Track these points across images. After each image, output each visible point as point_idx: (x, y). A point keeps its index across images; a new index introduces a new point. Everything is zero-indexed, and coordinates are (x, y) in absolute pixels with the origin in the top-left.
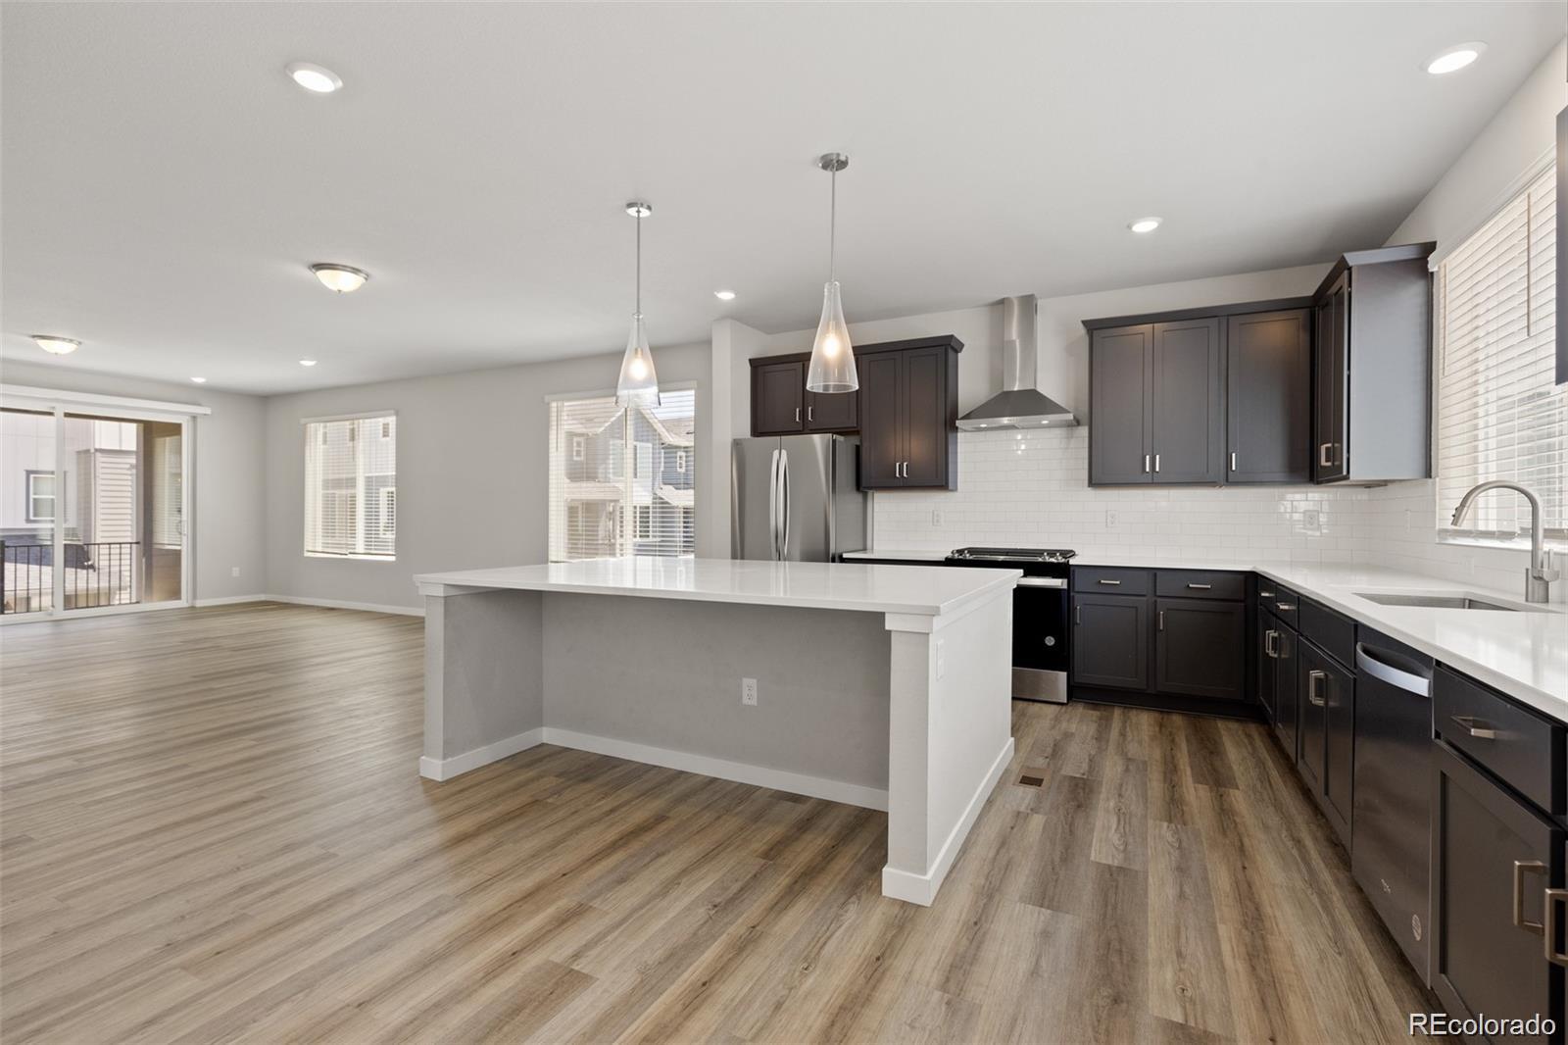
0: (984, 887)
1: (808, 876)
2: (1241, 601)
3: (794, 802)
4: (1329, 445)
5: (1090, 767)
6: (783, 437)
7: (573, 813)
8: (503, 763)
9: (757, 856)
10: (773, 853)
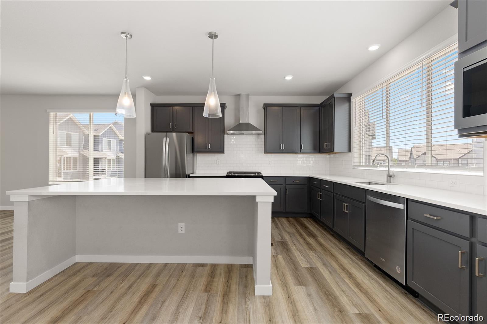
0: (282, 284)
1: (226, 295)
2: (306, 185)
3: (202, 267)
4: (327, 143)
5: (281, 237)
6: (167, 133)
7: (112, 292)
8: (59, 275)
9: (203, 292)
10: (208, 288)
